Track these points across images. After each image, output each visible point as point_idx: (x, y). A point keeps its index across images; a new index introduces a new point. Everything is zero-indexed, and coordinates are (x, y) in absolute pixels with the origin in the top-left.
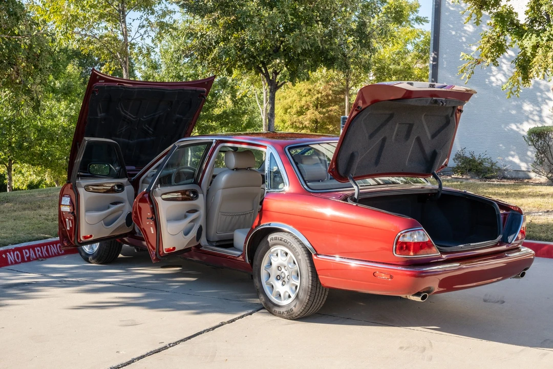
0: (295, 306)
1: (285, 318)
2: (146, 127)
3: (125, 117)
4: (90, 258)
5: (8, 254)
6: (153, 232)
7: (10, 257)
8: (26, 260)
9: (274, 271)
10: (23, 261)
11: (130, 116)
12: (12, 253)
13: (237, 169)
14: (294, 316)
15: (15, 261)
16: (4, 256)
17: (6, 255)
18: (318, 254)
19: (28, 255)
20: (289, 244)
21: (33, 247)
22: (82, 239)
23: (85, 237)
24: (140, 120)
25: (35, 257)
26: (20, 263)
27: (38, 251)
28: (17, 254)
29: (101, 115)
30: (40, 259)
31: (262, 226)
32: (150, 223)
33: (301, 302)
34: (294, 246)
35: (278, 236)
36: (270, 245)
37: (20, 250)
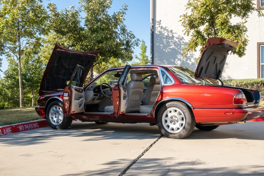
0: (183, 132)
1: (177, 139)
2: (71, 71)
3: (64, 66)
4: (57, 127)
5: (19, 126)
6: (118, 104)
7: (20, 128)
8: (26, 129)
9: (168, 119)
10: (25, 130)
11: (66, 66)
12: (20, 126)
13: (136, 80)
14: (182, 137)
15: (22, 130)
16: (18, 127)
17: (19, 127)
18: (195, 108)
19: (26, 128)
20: (179, 106)
21: (28, 124)
22: (72, 113)
23: (73, 112)
24: (69, 68)
25: (29, 128)
26: (24, 131)
27: (30, 125)
28: (23, 127)
29: (56, 64)
30: (32, 129)
31: (164, 99)
32: (117, 99)
33: (186, 130)
34: (181, 106)
35: (172, 103)
36: (167, 108)
37: (23, 125)
